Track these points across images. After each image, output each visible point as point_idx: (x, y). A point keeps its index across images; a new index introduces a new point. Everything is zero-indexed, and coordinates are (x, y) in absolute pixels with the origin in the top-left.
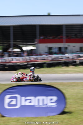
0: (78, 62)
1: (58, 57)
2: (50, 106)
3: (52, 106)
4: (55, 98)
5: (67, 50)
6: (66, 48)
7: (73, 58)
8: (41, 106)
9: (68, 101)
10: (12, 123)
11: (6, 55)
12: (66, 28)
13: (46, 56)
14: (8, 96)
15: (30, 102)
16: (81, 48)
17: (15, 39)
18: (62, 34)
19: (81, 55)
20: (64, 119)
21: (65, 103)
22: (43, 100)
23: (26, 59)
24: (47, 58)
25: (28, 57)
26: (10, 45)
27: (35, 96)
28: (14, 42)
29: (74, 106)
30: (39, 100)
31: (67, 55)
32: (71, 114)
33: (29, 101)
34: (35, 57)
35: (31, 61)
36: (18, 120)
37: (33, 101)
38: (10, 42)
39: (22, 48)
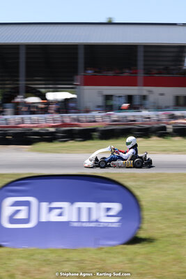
0: (170, 129)
1: (126, 117)
2: (106, 225)
3: (110, 225)
4: (116, 207)
5: (147, 102)
6: (144, 97)
7: (158, 121)
8: (84, 225)
9: (146, 214)
10: (19, 260)
11: (9, 110)
12: (145, 52)
13: (97, 115)
14: (9, 201)
15: (60, 215)
16: (177, 98)
17: (30, 75)
18: (136, 65)
19: (177, 113)
20: (137, 254)
21: (140, 219)
22: (90, 209)
23: (54, 120)
24: (101, 119)
25: (57, 116)
26: (18, 87)
27: (72, 201)
28: (27, 80)
29: (160, 226)
30: (79, 209)
31: (145, 113)
32: (151, 245)
33: (58, 211)
34: (74, 116)
35: (65, 125)
36: (33, 255)
37: (66, 212)
38: (18, 81)
39: (45, 96)
